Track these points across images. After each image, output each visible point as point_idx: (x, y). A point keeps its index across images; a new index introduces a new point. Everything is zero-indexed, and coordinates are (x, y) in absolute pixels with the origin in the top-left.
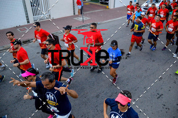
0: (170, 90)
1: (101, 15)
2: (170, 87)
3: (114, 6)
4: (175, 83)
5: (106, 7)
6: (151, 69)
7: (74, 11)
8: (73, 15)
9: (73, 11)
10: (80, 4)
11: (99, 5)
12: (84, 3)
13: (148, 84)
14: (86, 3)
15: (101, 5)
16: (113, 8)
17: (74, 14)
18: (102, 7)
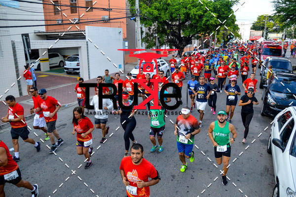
0: (188, 192)
1: (70, 92)
2: (188, 187)
3: (89, 77)
4: (193, 178)
5: (77, 79)
6: (157, 165)
7: (20, 90)
8: (19, 96)
9: (18, 90)
10: (30, 77)
11: (64, 77)
12: (37, 75)
13: (157, 190)
14: (43, 74)
15: (68, 76)
16: (88, 79)
17: (21, 94)
18: (69, 79)
